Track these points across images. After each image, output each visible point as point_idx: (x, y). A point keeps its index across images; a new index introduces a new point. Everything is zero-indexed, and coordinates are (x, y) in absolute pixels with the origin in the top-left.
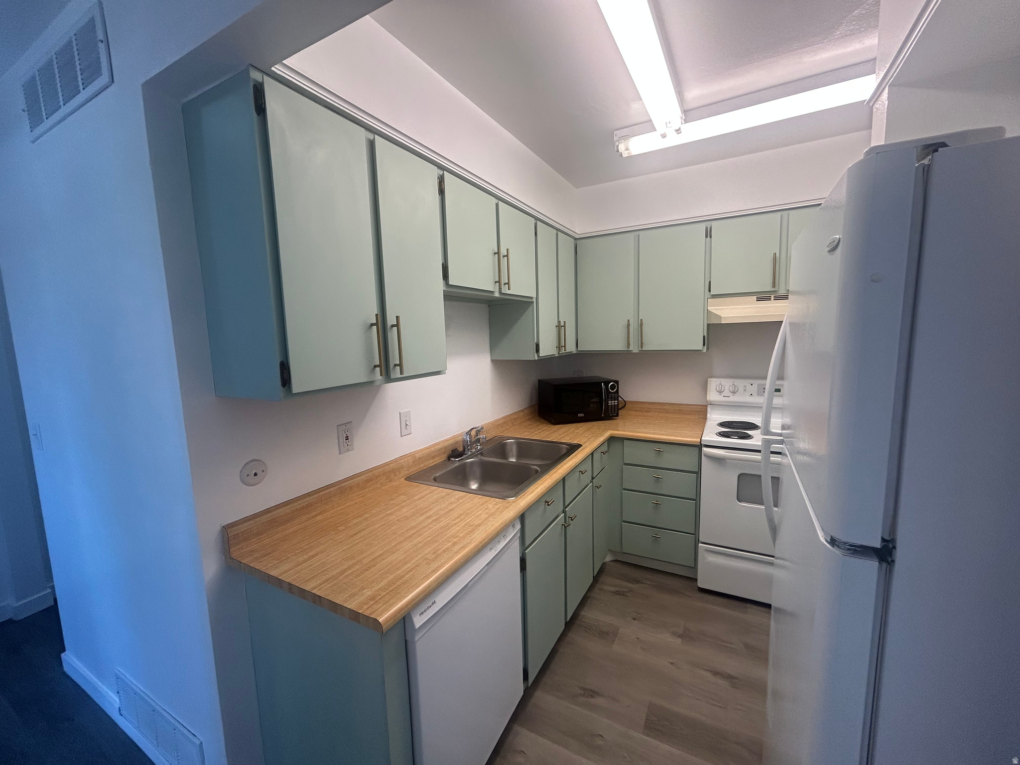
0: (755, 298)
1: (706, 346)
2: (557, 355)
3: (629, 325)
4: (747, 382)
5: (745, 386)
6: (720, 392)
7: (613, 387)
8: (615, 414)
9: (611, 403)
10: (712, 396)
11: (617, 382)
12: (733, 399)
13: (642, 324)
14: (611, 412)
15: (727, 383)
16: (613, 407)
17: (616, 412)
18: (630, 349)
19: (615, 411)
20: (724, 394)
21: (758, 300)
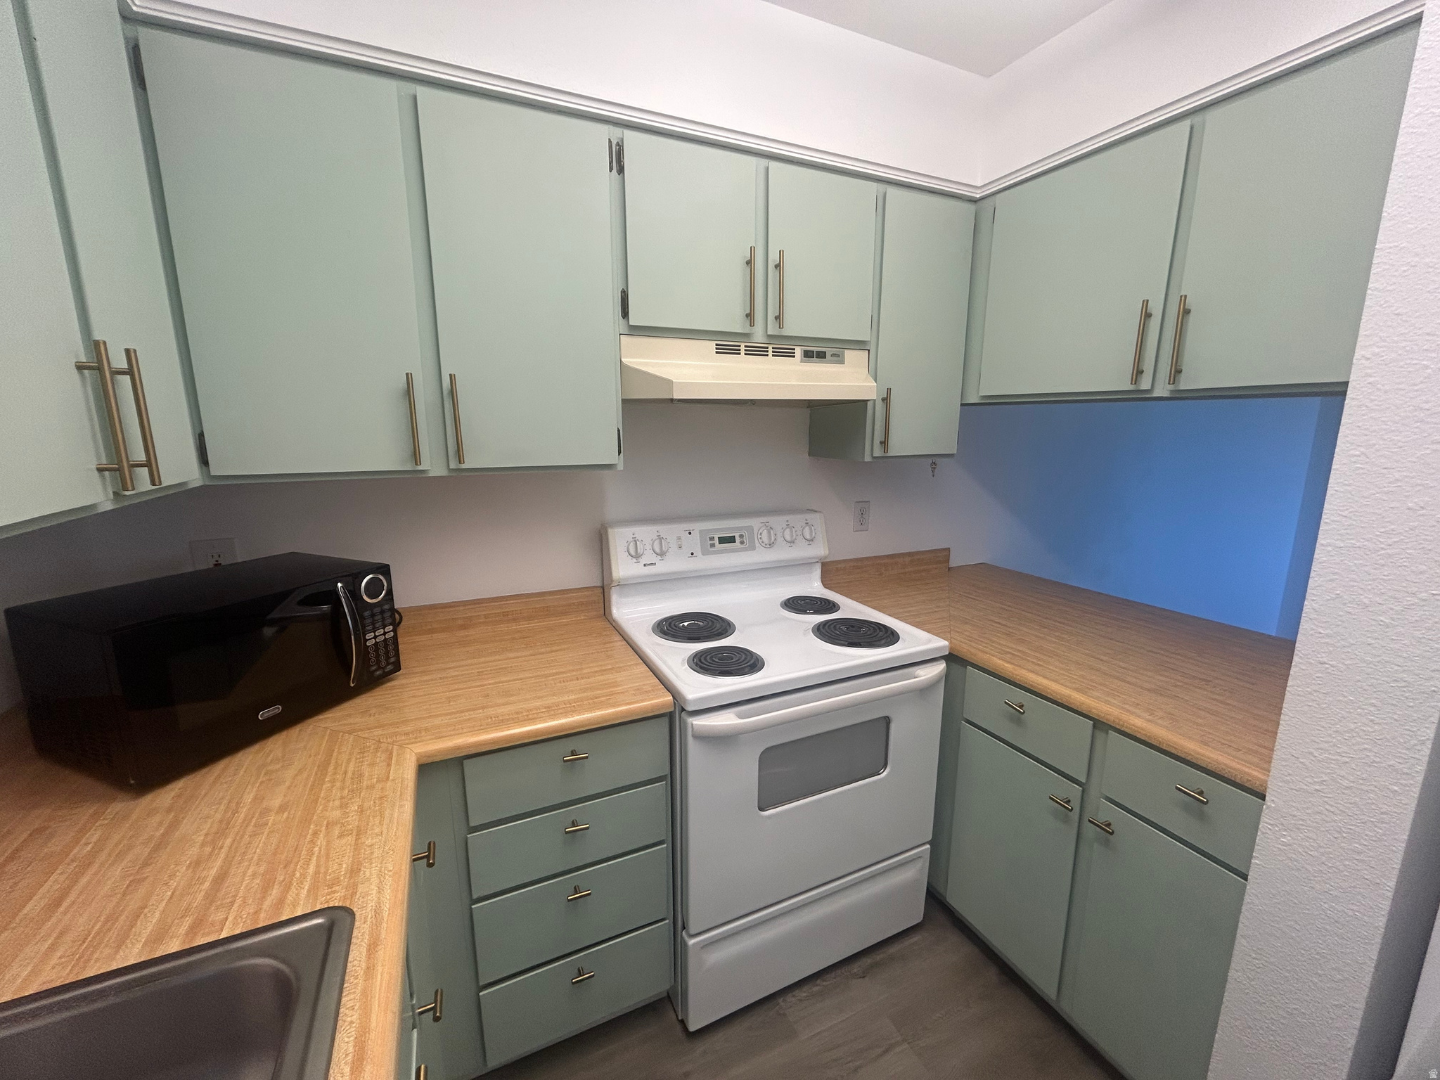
0: (712, 345)
1: (622, 454)
2: (109, 506)
3: (409, 393)
4: (680, 529)
5: (679, 538)
6: (637, 556)
7: (374, 589)
8: (390, 668)
9: (375, 637)
10: (623, 568)
11: (385, 570)
12: (663, 567)
13: (453, 392)
14: (378, 662)
15: (646, 533)
16: (381, 647)
17: (392, 660)
18: (420, 468)
19: (388, 658)
20: (644, 560)
21: (721, 350)
